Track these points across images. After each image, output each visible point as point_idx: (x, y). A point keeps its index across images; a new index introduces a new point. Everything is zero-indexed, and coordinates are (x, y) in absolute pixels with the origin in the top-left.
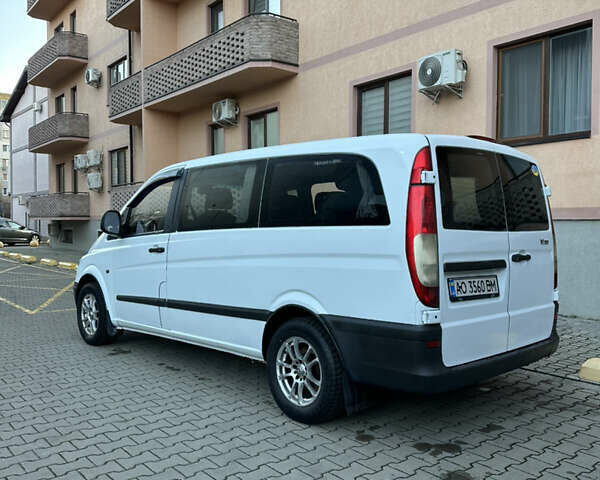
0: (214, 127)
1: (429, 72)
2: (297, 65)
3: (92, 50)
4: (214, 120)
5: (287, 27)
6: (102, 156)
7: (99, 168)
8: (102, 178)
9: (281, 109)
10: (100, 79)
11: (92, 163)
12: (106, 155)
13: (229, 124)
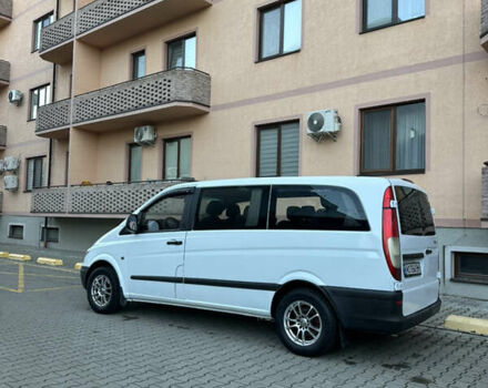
0: (132, 145)
1: (315, 122)
2: (209, 107)
3: (14, 75)
4: (136, 141)
5: (201, 78)
6: (19, 162)
7: (15, 172)
8: (18, 181)
9: (194, 137)
10: (22, 99)
11: (10, 167)
12: (23, 161)
13: (147, 144)
